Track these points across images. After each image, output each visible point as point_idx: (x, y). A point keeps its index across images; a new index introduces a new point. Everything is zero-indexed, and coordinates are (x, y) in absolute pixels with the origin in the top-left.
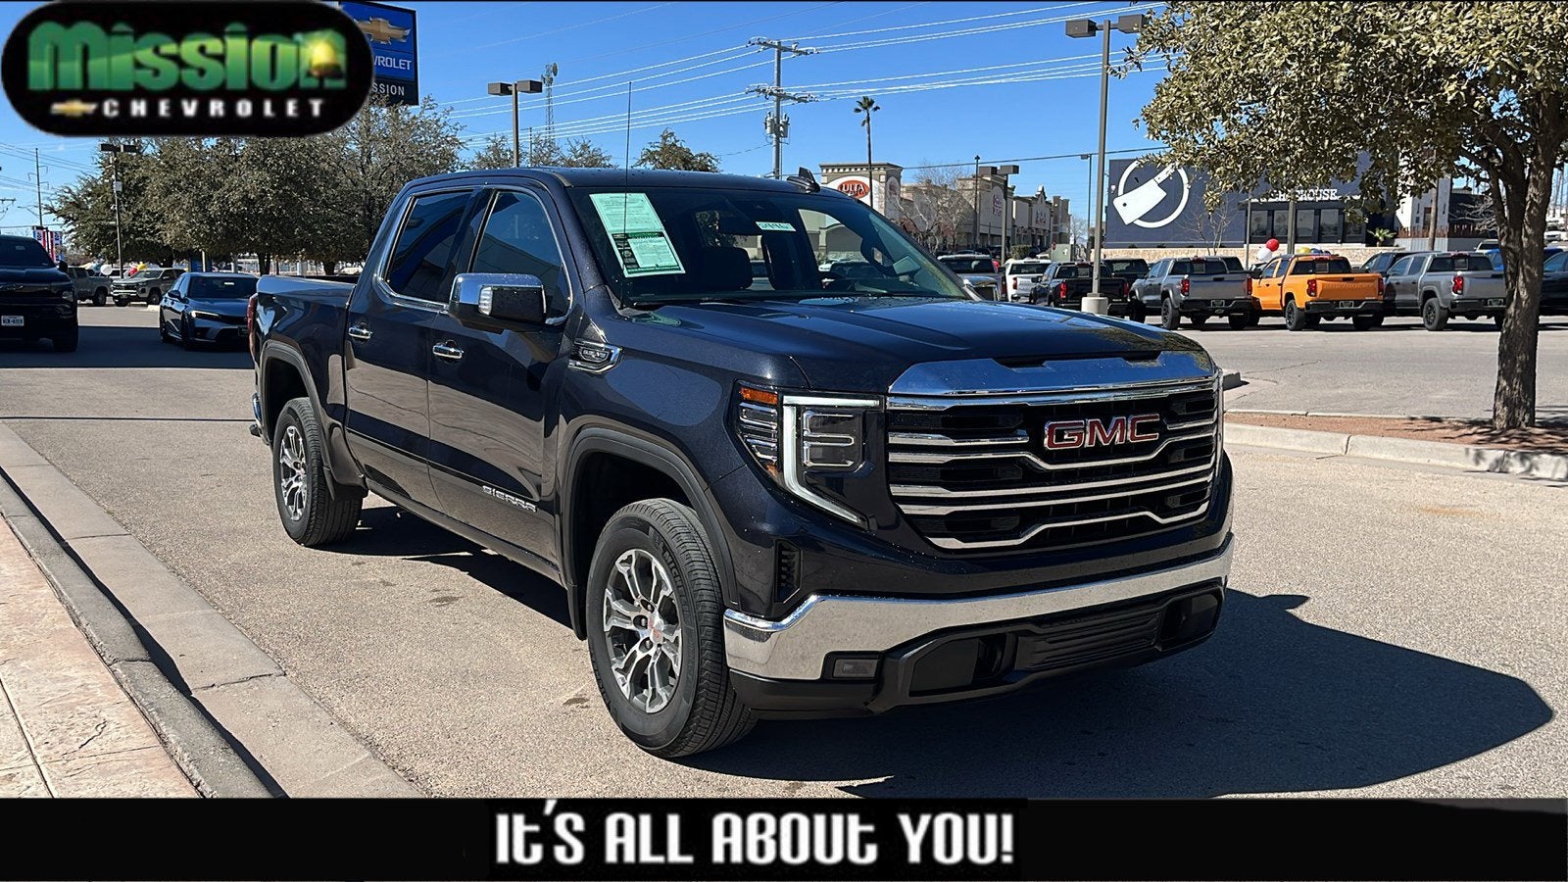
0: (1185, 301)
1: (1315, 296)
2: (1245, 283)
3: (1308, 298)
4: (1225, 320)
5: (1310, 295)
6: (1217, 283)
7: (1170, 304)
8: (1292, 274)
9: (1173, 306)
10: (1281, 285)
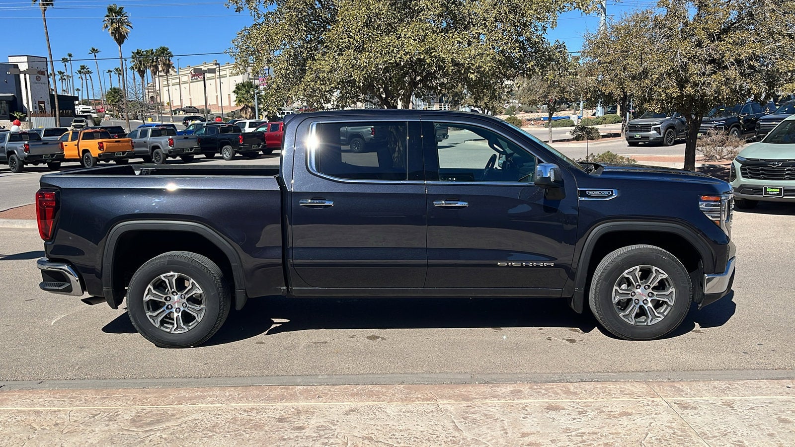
0: (28, 156)
1: (104, 150)
2: (60, 145)
3: (100, 152)
4: (46, 165)
5: (101, 150)
6: (45, 145)
7: (16, 158)
8: (83, 139)
9: (19, 159)
10: (78, 145)
